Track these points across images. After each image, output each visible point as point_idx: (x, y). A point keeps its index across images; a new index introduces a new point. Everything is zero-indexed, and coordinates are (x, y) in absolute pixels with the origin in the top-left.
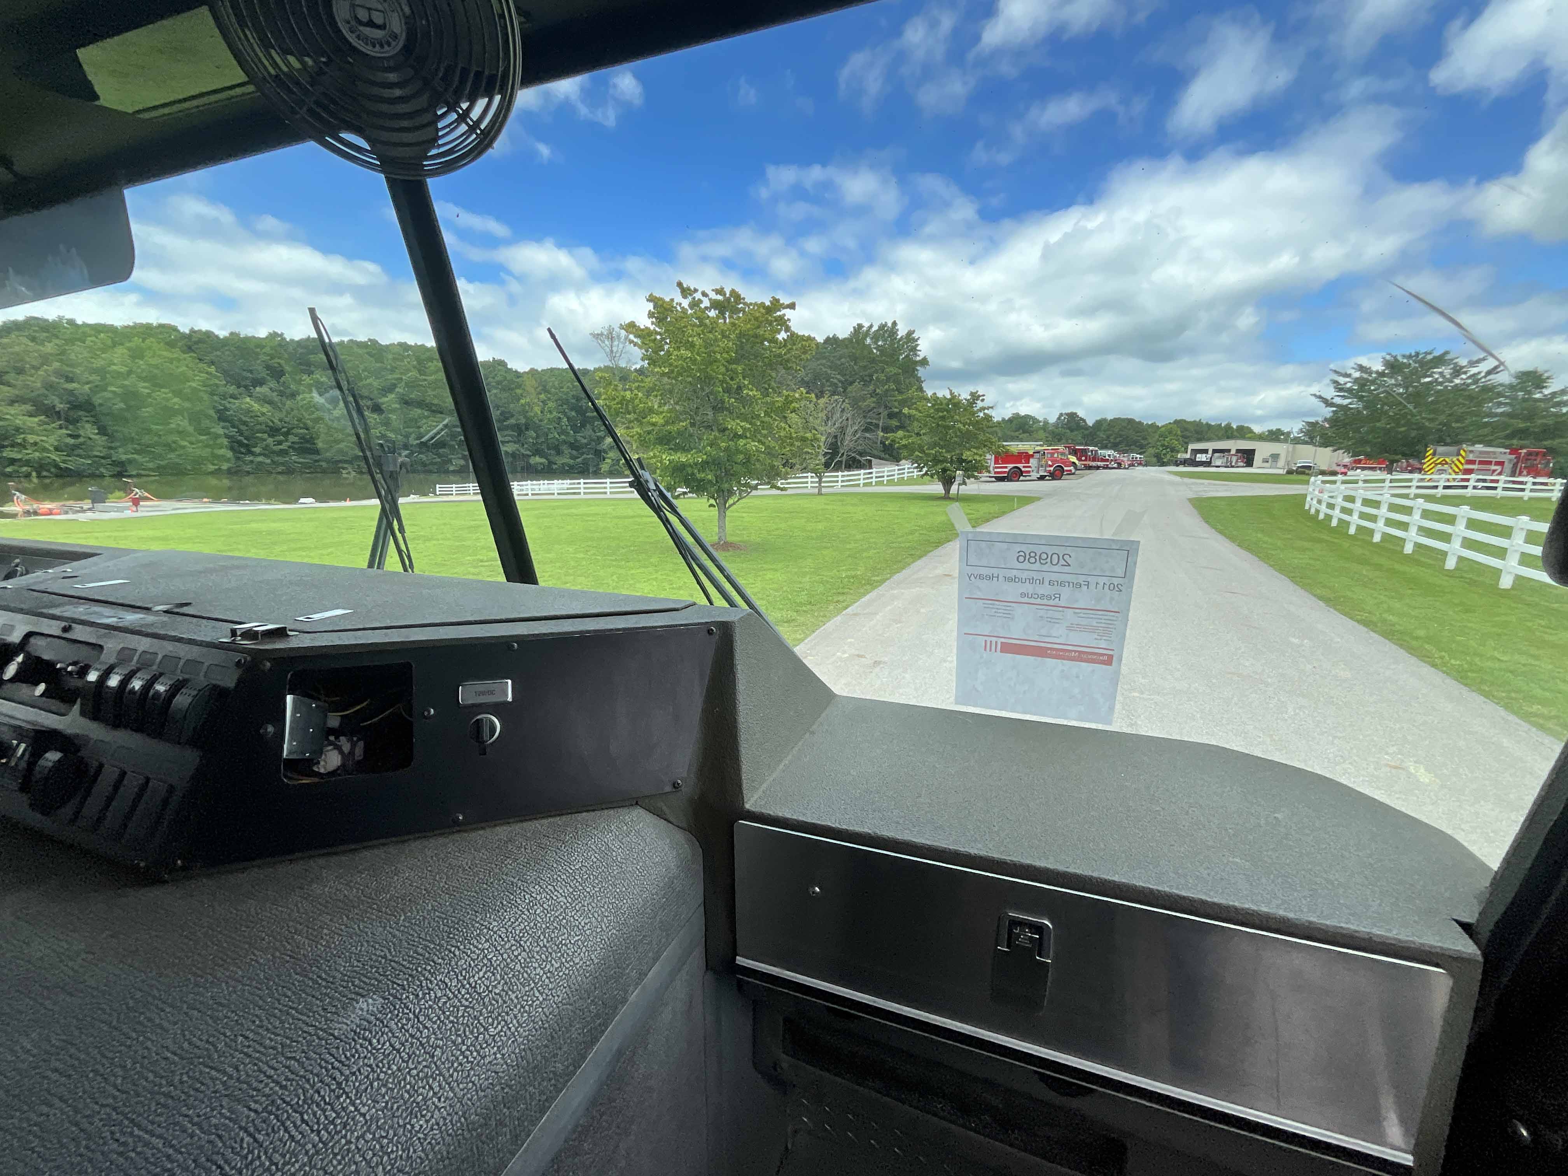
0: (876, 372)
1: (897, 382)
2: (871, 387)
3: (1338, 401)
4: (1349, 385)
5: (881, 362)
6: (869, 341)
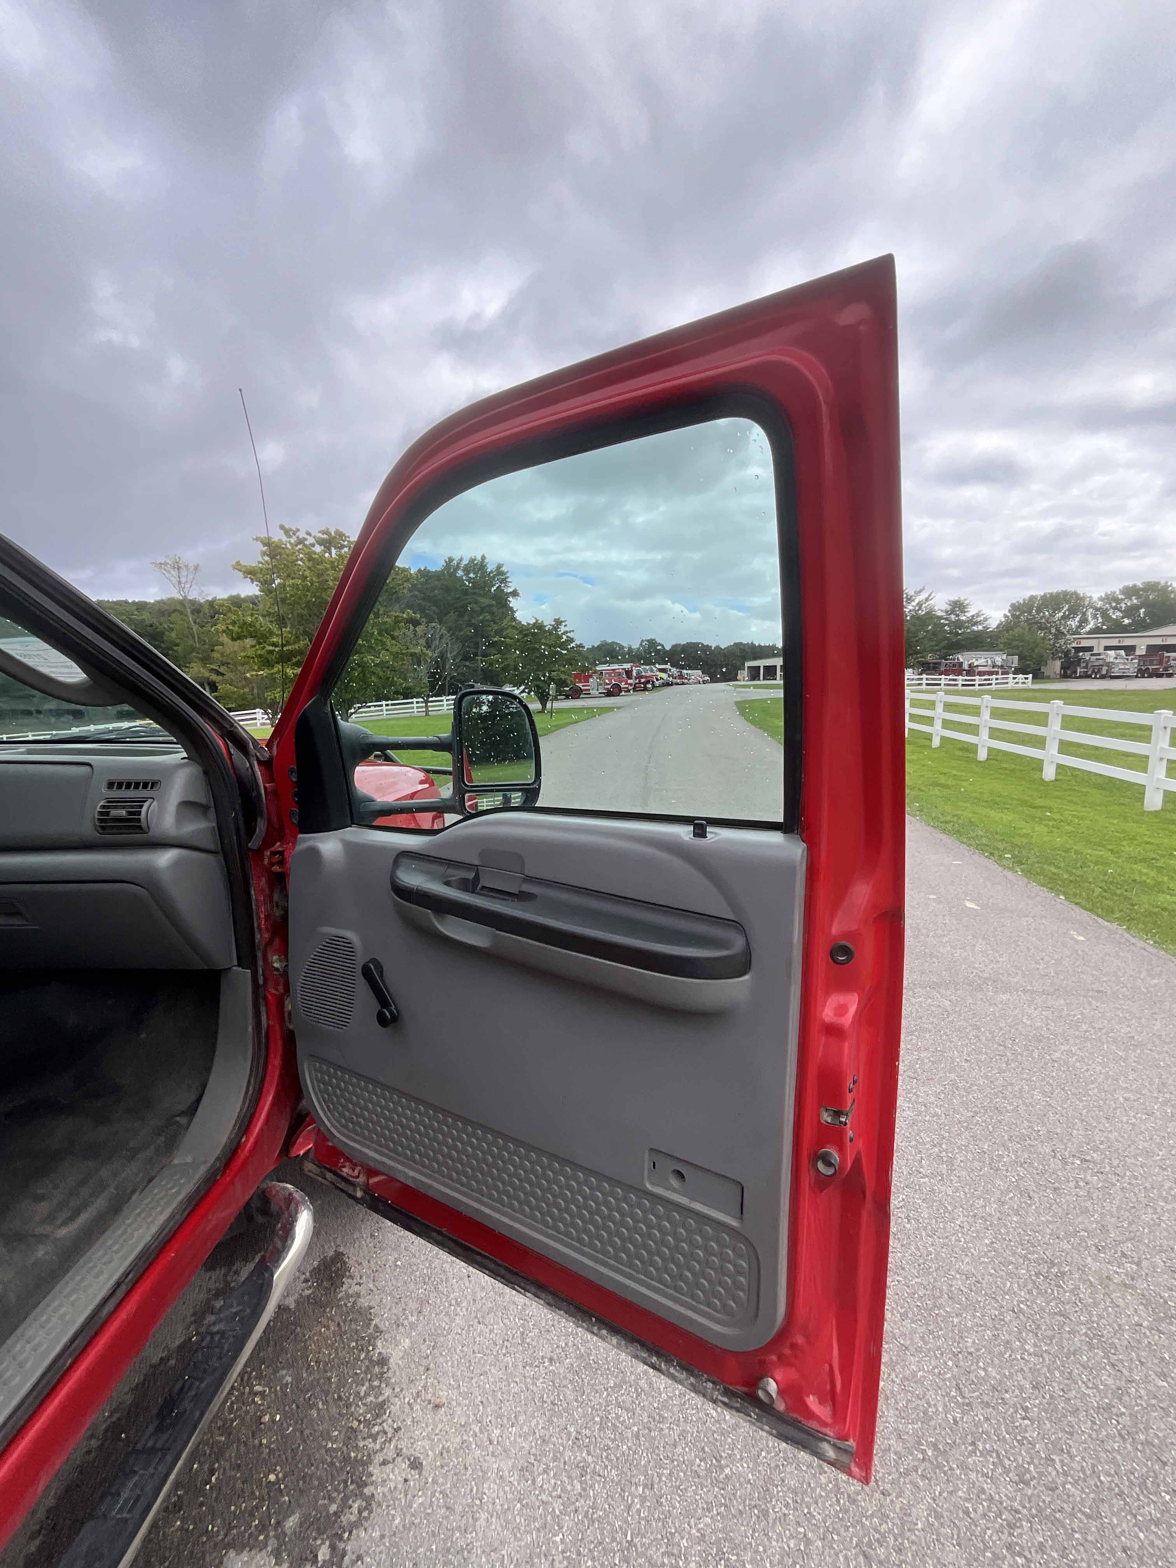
0: (469, 603)
1: (493, 614)
6: (460, 573)
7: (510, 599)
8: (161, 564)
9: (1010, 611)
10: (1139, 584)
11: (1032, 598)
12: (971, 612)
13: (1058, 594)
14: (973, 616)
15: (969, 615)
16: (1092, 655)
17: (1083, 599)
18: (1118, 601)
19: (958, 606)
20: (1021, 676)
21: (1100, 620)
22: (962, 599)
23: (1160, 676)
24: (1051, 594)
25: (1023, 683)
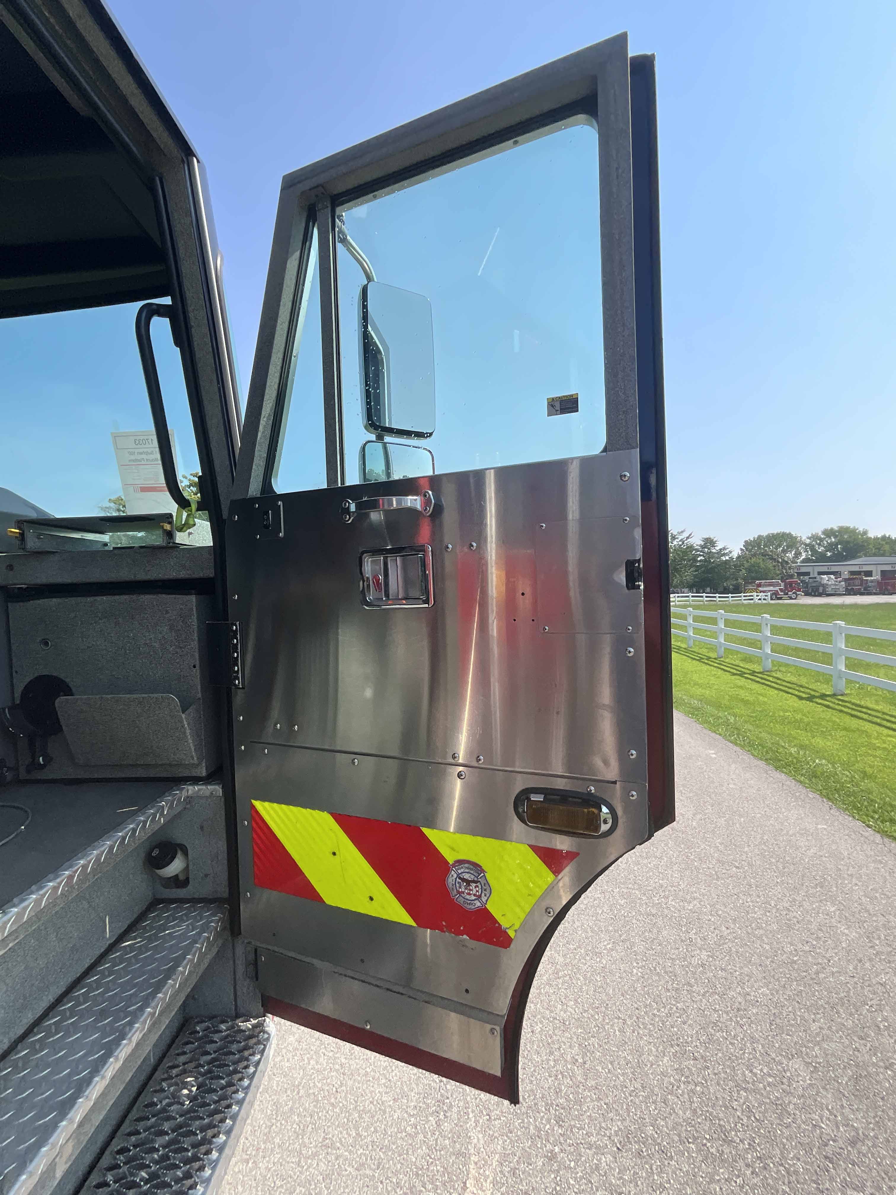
9: (744, 546)
10: (836, 528)
11: (759, 536)
12: (720, 546)
13: (778, 534)
14: (721, 550)
15: (717, 548)
16: (810, 578)
17: (796, 538)
18: (821, 540)
19: (709, 542)
21: (810, 553)
22: (712, 537)
23: (862, 594)
24: (772, 534)
25: (764, 599)
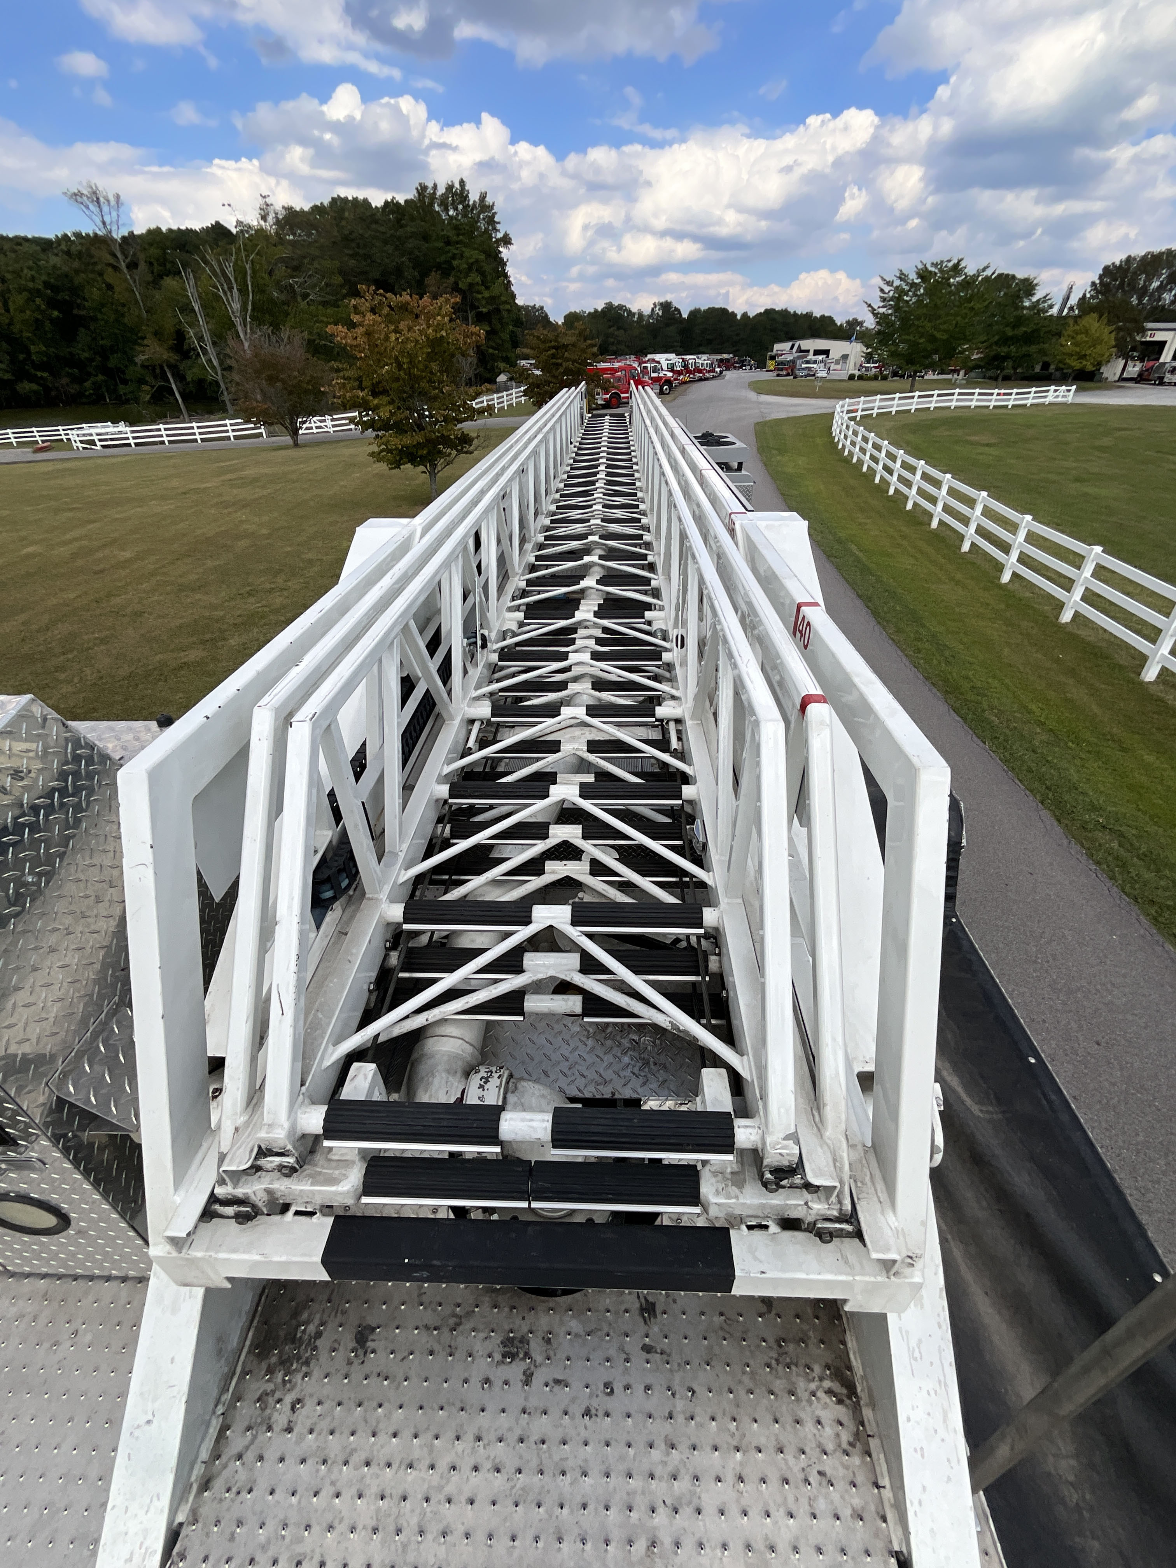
0: (454, 257)
1: (482, 273)
2: (452, 279)
3: (882, 310)
4: (891, 293)
5: (457, 243)
6: (437, 208)
7: (501, 249)
8: (76, 195)
12: (1038, 295)
20: (1064, 388)
25: (1064, 396)
